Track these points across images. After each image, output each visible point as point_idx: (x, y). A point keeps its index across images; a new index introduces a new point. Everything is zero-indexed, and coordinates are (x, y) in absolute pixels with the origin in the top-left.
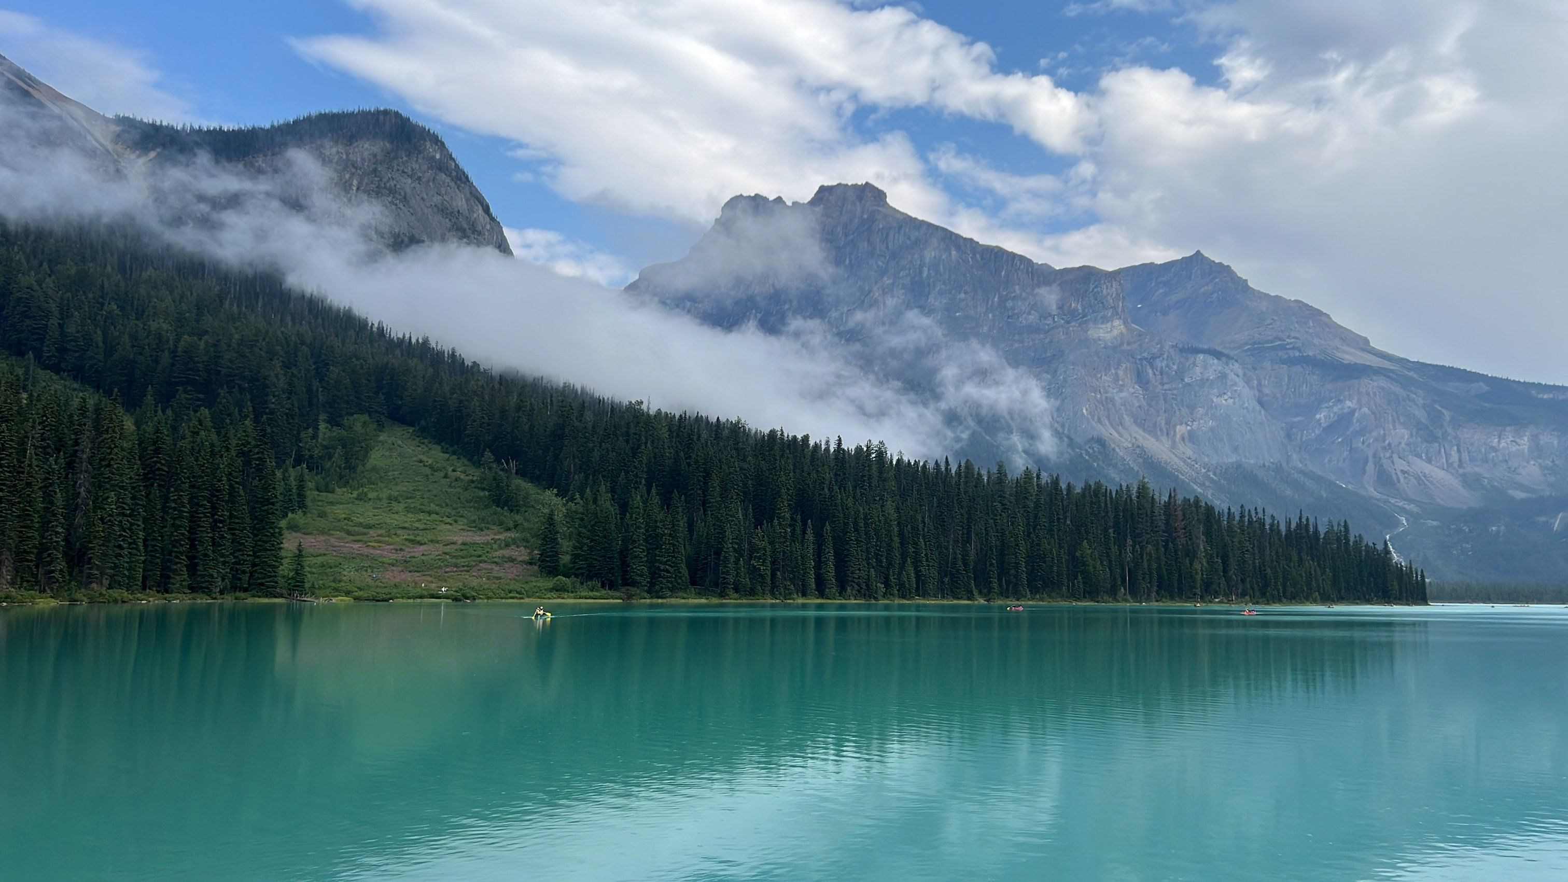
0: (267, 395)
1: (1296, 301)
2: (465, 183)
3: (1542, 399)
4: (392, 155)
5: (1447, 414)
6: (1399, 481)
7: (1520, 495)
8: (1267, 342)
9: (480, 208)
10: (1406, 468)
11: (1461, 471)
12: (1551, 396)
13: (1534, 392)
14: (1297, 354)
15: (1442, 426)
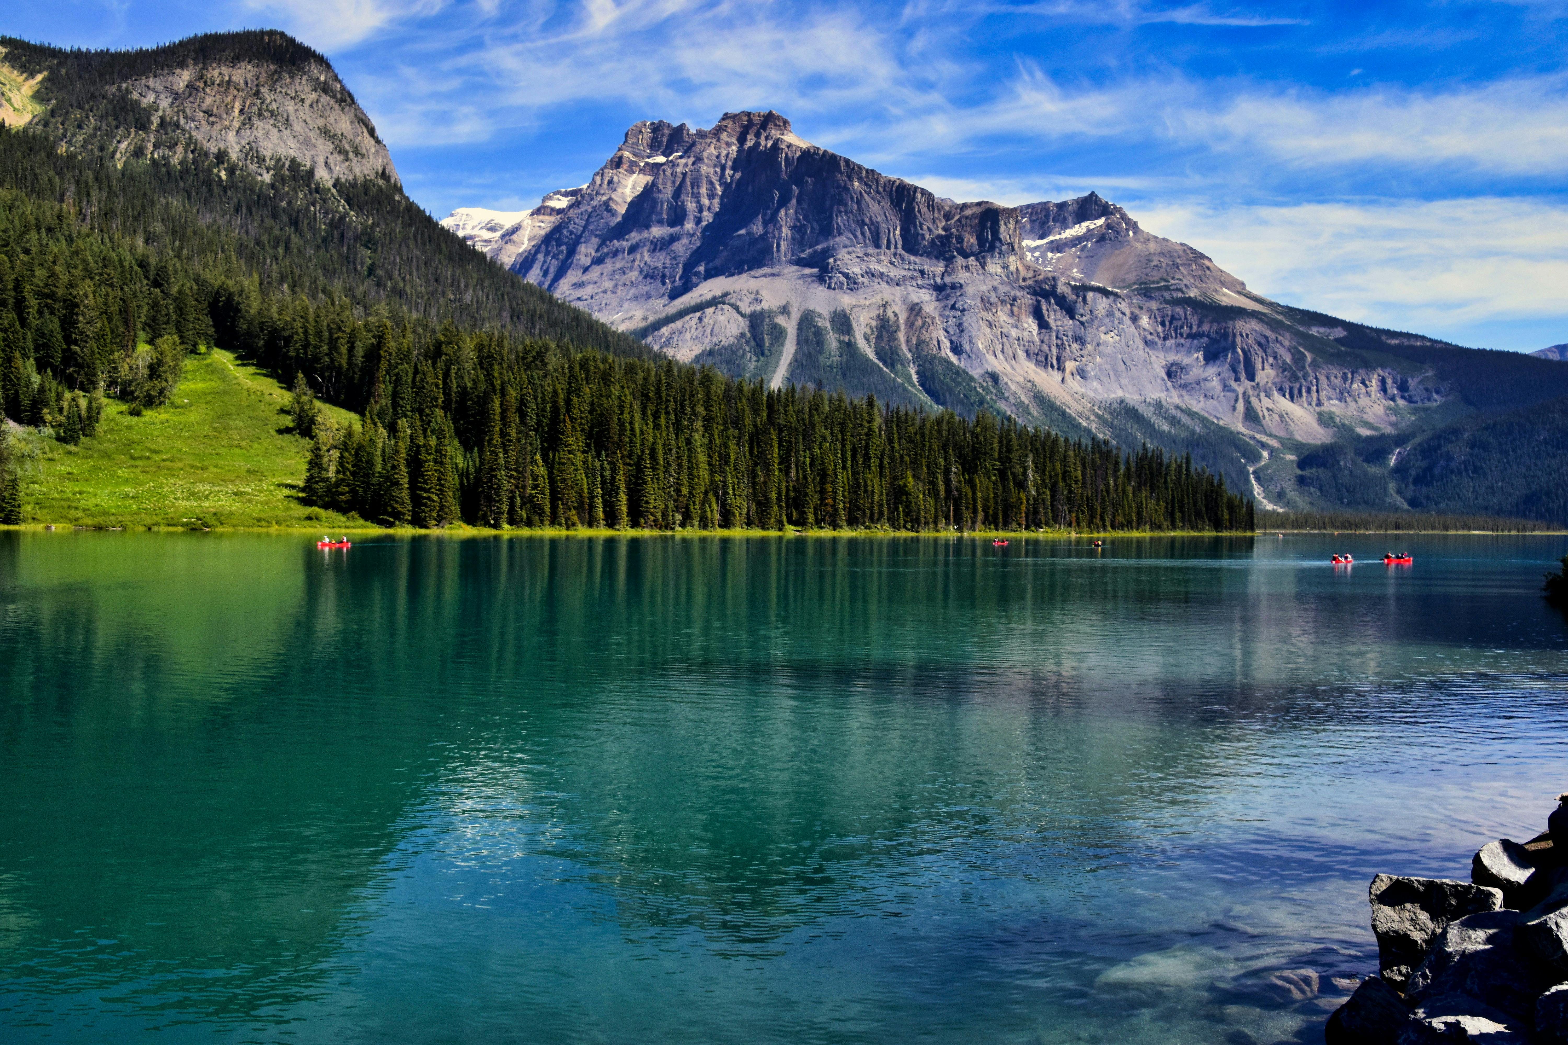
0: (77, 314)
1: (1182, 244)
2: (350, 105)
3: (1390, 345)
4: (276, 77)
5: (1309, 356)
6: (1264, 417)
7: (1365, 432)
8: (1153, 282)
9: (365, 130)
10: (1271, 406)
11: (1318, 409)
12: (1397, 342)
13: (1384, 338)
14: (1180, 295)
15: (1304, 367)
